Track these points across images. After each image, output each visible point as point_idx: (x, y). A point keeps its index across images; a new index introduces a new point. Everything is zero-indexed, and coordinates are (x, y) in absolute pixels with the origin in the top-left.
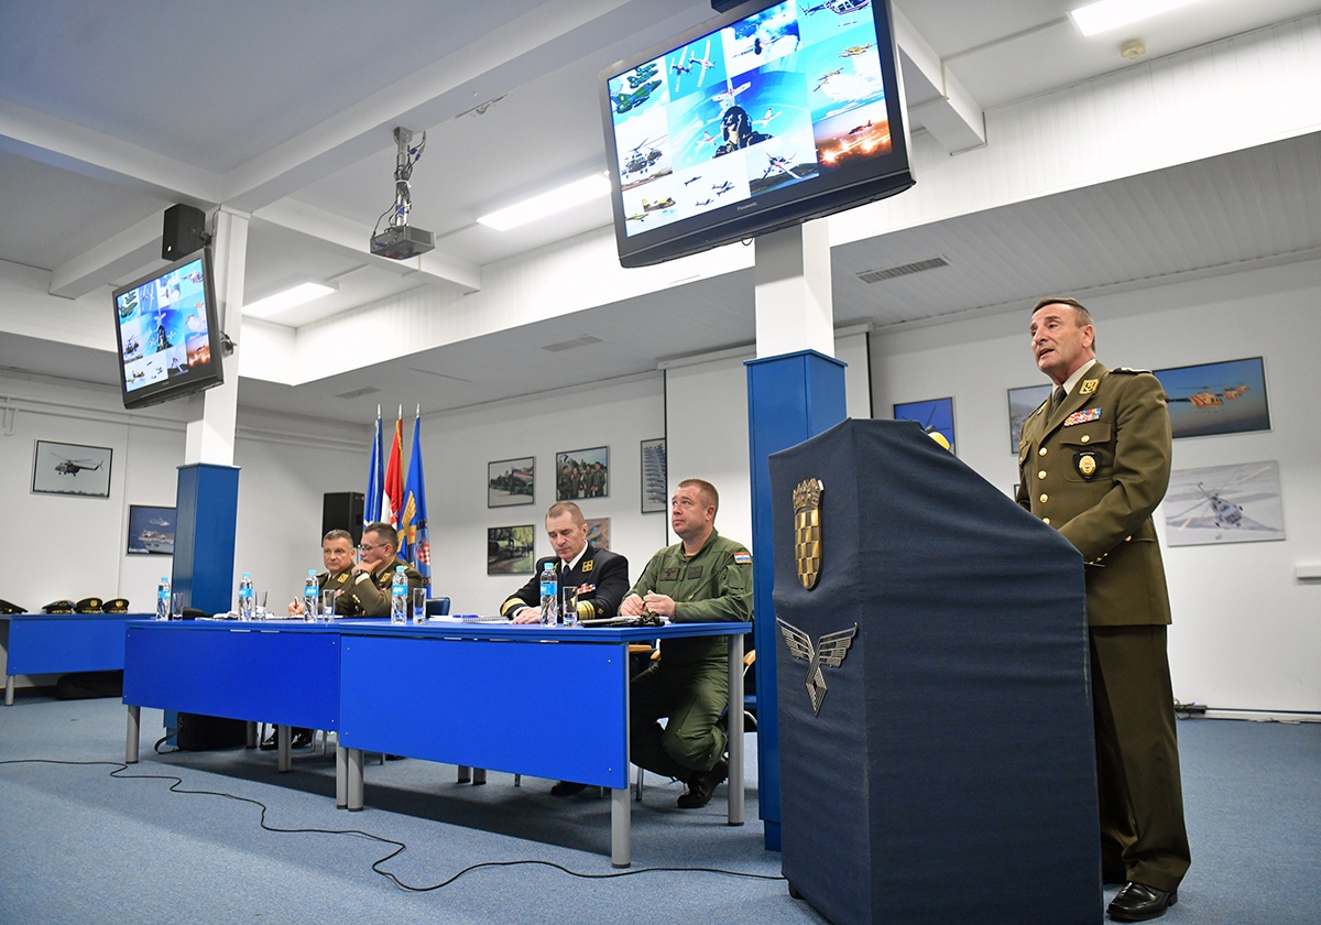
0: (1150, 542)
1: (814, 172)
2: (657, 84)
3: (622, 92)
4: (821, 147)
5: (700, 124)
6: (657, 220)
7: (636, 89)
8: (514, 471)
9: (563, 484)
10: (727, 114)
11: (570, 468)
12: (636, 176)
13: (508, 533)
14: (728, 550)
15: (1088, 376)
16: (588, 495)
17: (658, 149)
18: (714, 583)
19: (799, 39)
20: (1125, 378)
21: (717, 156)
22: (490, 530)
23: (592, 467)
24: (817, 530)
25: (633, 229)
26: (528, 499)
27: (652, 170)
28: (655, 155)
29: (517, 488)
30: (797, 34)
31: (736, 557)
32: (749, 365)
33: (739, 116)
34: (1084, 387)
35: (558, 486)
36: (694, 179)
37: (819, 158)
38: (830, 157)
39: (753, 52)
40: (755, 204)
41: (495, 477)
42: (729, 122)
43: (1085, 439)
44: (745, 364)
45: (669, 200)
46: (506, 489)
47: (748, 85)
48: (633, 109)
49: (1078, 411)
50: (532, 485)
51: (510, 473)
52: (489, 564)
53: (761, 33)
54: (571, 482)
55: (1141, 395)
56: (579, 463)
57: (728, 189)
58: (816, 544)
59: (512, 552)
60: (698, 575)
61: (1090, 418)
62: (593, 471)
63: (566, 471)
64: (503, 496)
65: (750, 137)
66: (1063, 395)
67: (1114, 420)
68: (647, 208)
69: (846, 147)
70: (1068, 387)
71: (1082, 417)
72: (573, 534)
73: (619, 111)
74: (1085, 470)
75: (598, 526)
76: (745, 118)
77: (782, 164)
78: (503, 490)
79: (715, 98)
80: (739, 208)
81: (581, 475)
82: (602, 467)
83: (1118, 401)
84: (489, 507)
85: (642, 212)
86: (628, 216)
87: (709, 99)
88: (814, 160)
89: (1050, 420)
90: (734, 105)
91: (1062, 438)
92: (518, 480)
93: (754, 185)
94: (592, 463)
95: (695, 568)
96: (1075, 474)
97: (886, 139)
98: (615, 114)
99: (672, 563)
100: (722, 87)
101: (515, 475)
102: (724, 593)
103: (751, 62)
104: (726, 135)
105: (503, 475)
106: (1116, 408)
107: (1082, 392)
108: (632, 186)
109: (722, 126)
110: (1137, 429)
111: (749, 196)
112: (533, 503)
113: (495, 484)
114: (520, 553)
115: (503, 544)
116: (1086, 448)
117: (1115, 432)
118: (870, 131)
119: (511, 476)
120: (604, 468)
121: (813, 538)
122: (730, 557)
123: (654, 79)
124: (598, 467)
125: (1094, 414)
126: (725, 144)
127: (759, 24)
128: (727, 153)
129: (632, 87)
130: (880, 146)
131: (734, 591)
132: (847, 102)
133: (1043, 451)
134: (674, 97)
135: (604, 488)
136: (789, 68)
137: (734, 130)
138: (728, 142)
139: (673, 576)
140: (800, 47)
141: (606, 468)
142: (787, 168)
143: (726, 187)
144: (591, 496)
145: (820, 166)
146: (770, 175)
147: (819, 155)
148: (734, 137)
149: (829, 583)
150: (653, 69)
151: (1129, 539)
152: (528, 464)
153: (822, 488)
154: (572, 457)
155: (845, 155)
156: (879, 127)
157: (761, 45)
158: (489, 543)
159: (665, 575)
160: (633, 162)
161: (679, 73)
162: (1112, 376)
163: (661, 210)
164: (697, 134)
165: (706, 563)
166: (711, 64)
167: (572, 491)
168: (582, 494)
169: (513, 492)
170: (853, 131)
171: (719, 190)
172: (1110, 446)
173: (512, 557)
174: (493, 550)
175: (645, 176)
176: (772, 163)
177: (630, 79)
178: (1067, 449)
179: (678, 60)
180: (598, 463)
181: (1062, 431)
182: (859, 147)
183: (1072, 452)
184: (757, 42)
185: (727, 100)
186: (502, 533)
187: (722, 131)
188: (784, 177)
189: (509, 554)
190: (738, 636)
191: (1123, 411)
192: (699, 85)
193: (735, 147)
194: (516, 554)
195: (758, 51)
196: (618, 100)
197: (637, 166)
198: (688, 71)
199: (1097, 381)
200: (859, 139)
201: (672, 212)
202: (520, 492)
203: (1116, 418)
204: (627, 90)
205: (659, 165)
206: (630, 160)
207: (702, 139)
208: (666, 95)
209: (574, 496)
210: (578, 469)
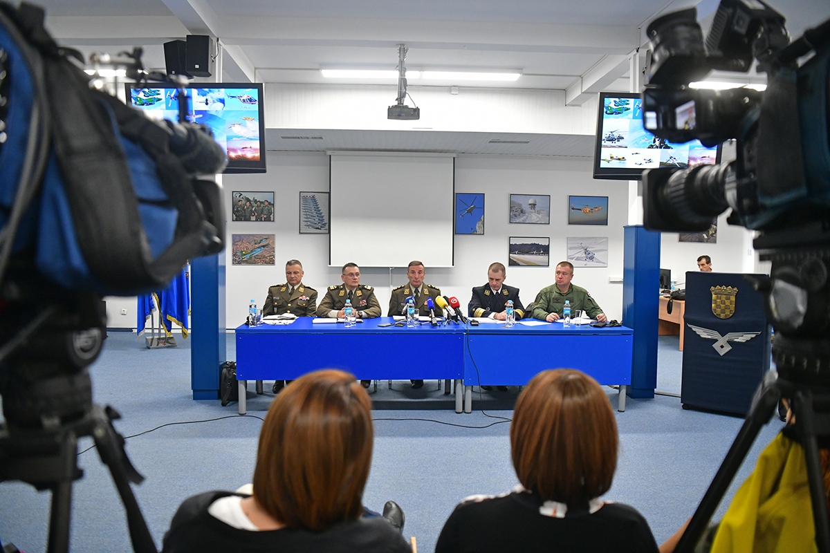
1: (685, 166)
2: (628, 109)
3: (610, 105)
4: (690, 159)
5: (644, 133)
6: (615, 164)
7: (616, 107)
9: (238, 211)
11: (244, 202)
12: (609, 143)
16: (259, 219)
17: (623, 136)
21: (649, 148)
23: (261, 203)
24: (734, 302)
25: (603, 165)
27: (617, 143)
28: (620, 138)
35: (234, 212)
36: (637, 154)
38: (692, 163)
45: (623, 158)
48: (614, 115)
54: (245, 210)
58: (733, 306)
62: (262, 205)
63: (240, 203)
65: (663, 145)
68: (611, 157)
73: (606, 113)
75: (266, 239)
77: (674, 160)
81: (253, 207)
82: (270, 203)
85: (609, 159)
86: (602, 158)
88: (686, 162)
93: (662, 164)
94: (262, 200)
104: (654, 142)
108: (606, 146)
118: (709, 159)
120: (271, 205)
121: (731, 304)
124: (266, 203)
126: (653, 144)
128: (653, 148)
129: (615, 105)
134: (634, 117)
135: (272, 216)
137: (658, 140)
141: (273, 205)
142: (676, 162)
143: (650, 161)
144: (261, 221)
145: (688, 165)
146: (668, 162)
147: (689, 161)
148: (657, 143)
150: (628, 102)
154: (244, 194)
155: (697, 164)
156: (712, 159)
159: (555, 300)
160: (609, 137)
161: (639, 108)
163: (618, 161)
164: (642, 136)
167: (245, 216)
168: (253, 218)
170: (703, 157)
171: (646, 161)
175: (613, 144)
176: (670, 158)
177: (615, 101)
179: (639, 103)
180: (266, 201)
187: (653, 139)
188: (674, 165)
193: (657, 147)
196: (607, 108)
197: (610, 139)
200: (704, 161)
201: (624, 163)
204: (612, 105)
205: (621, 143)
206: (608, 135)
207: (644, 139)
208: (631, 115)
209: (248, 220)
210: (250, 203)
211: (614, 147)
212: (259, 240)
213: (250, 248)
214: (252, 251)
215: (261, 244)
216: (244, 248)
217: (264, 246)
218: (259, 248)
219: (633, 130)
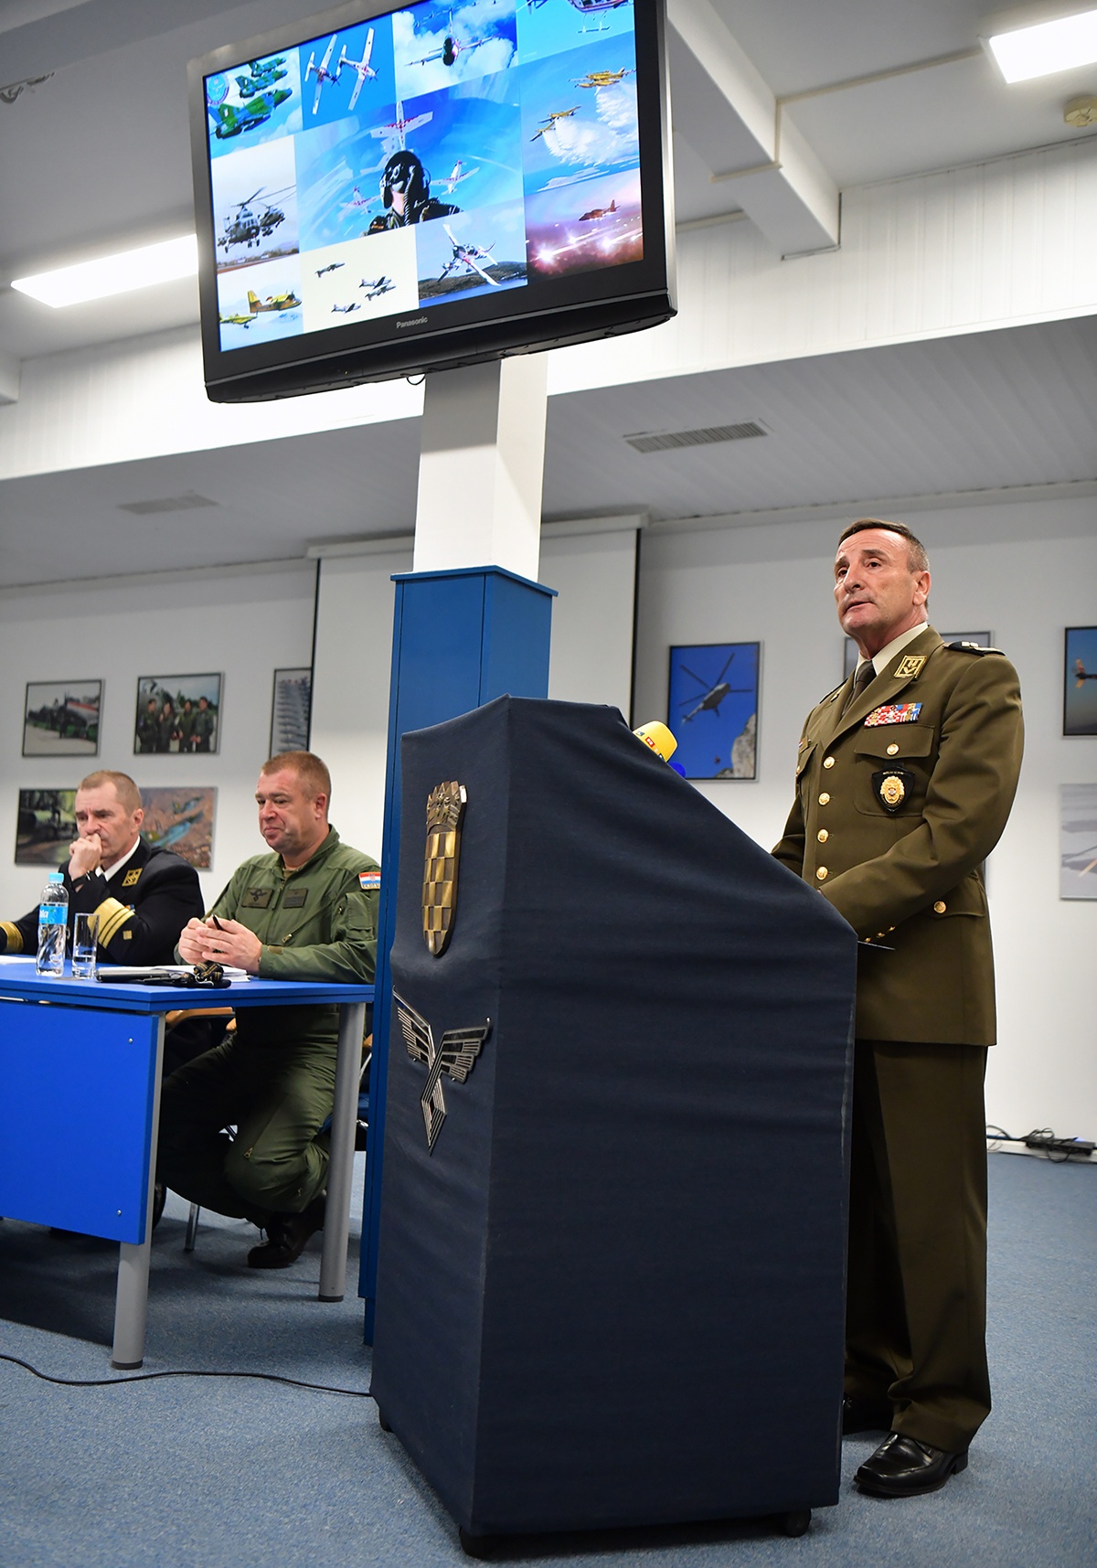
0: (974, 917)
1: (519, 277)
2: (283, 96)
3: (227, 102)
4: (535, 237)
5: (346, 174)
6: (268, 329)
7: (247, 101)
8: (68, 700)
9: (146, 727)
10: (392, 163)
11: (159, 703)
12: (241, 250)
13: (52, 799)
14: (349, 867)
15: (910, 649)
16: (185, 748)
17: (281, 208)
18: (324, 918)
19: (515, 48)
20: (963, 660)
21: (372, 232)
22: (23, 793)
23: (194, 704)
24: (452, 865)
25: (232, 338)
26: (86, 746)
27: (266, 243)
28: (274, 219)
29: (71, 728)
30: (513, 38)
31: (362, 879)
32: (400, 581)
33: (411, 169)
34: (902, 666)
35: (138, 731)
36: (333, 267)
37: (529, 256)
38: (547, 256)
39: (441, 60)
40: (424, 320)
41: (36, 707)
42: (394, 176)
43: (893, 750)
44: (393, 578)
45: (291, 297)
46: (53, 728)
47: (428, 117)
48: (243, 135)
49: (887, 703)
50: (95, 727)
51: (61, 702)
52: (18, 847)
53: (456, 30)
54: (159, 725)
55: (983, 690)
56: (174, 695)
57: (384, 290)
58: (449, 885)
59: (56, 830)
60: (299, 902)
61: (905, 716)
62: (195, 710)
63: (152, 707)
64: (47, 739)
65: (425, 207)
66: (869, 674)
67: (937, 722)
68: (254, 306)
69: (573, 242)
70: (880, 663)
71: (892, 716)
72: (115, 820)
73: (219, 134)
74: (888, 798)
75: (197, 799)
76: (419, 173)
77: (472, 258)
78: (47, 728)
79: (375, 132)
80: (398, 324)
81: (175, 715)
82: (210, 705)
83: (947, 695)
84: (23, 755)
85: (246, 313)
86: (224, 317)
87: (365, 133)
88: (521, 258)
89: (846, 713)
90: (403, 149)
91: (858, 745)
92: (75, 715)
93: (426, 288)
94: (195, 697)
95: (296, 891)
96: (872, 803)
97: (635, 235)
98: (213, 138)
99: (264, 881)
100: (387, 115)
101: (70, 707)
102: (340, 936)
103: (435, 78)
104: (388, 200)
105: (50, 705)
106: (944, 705)
107: (898, 674)
108: (233, 266)
109: (383, 183)
110: (969, 742)
111: (416, 306)
112: (95, 754)
113: (37, 718)
114: (69, 833)
115: (43, 816)
116: (892, 765)
117: (938, 742)
118: (614, 219)
119: (63, 709)
120: (213, 708)
121: (445, 876)
122: (352, 880)
123: (278, 86)
124: (203, 705)
125: (911, 711)
126: (384, 212)
127: (454, 11)
128: (386, 229)
129: (242, 95)
130: (625, 246)
131: (355, 935)
132: (581, 167)
133: (830, 762)
134: (309, 122)
135: (212, 739)
136: (497, 96)
137: (402, 191)
138: (389, 211)
139: (262, 900)
140: (516, 62)
141: (218, 708)
142: (478, 266)
143: (382, 286)
144: (190, 751)
145: (530, 270)
146: (452, 274)
147: (530, 250)
148: (399, 204)
149: (460, 951)
150: (279, 69)
151: (942, 908)
152: (92, 691)
153: (464, 799)
154: (161, 684)
155: (571, 255)
156: (627, 214)
157: (455, 50)
158: (21, 815)
159: (250, 899)
160: (237, 225)
161: (320, 80)
162: (946, 653)
163: (278, 313)
164: (343, 191)
165: (316, 883)
166: (371, 73)
167: (160, 739)
168: (175, 745)
169: (64, 733)
170: (586, 217)
171: (370, 290)
172: (927, 764)
173: (56, 838)
174: (26, 824)
175: (255, 251)
176: (456, 255)
177: (240, 80)
178: (863, 763)
179: (318, 61)
180: (204, 699)
181: (861, 733)
182: (593, 244)
183: (872, 769)
184: (449, 44)
185: (394, 140)
186: (42, 798)
187: (382, 190)
188: (472, 281)
189: (51, 833)
190: (356, 1006)
191: (955, 710)
192: (351, 107)
193: (401, 222)
194: (63, 834)
195: (449, 59)
196: (219, 115)
197: (244, 234)
198: (334, 79)
199: (922, 659)
200: (595, 231)
201: (294, 317)
202: (76, 735)
203: (942, 721)
204: (234, 100)
205: (280, 236)
206: (233, 221)
207: (348, 200)
208: (296, 117)
209: (163, 749)
210: (171, 706)
211: (255, 261)
212: (181, 801)
213: (164, 824)
214: (167, 833)
215: (188, 813)
216: (151, 825)
217: (191, 820)
218: (182, 823)
219: (308, 175)
